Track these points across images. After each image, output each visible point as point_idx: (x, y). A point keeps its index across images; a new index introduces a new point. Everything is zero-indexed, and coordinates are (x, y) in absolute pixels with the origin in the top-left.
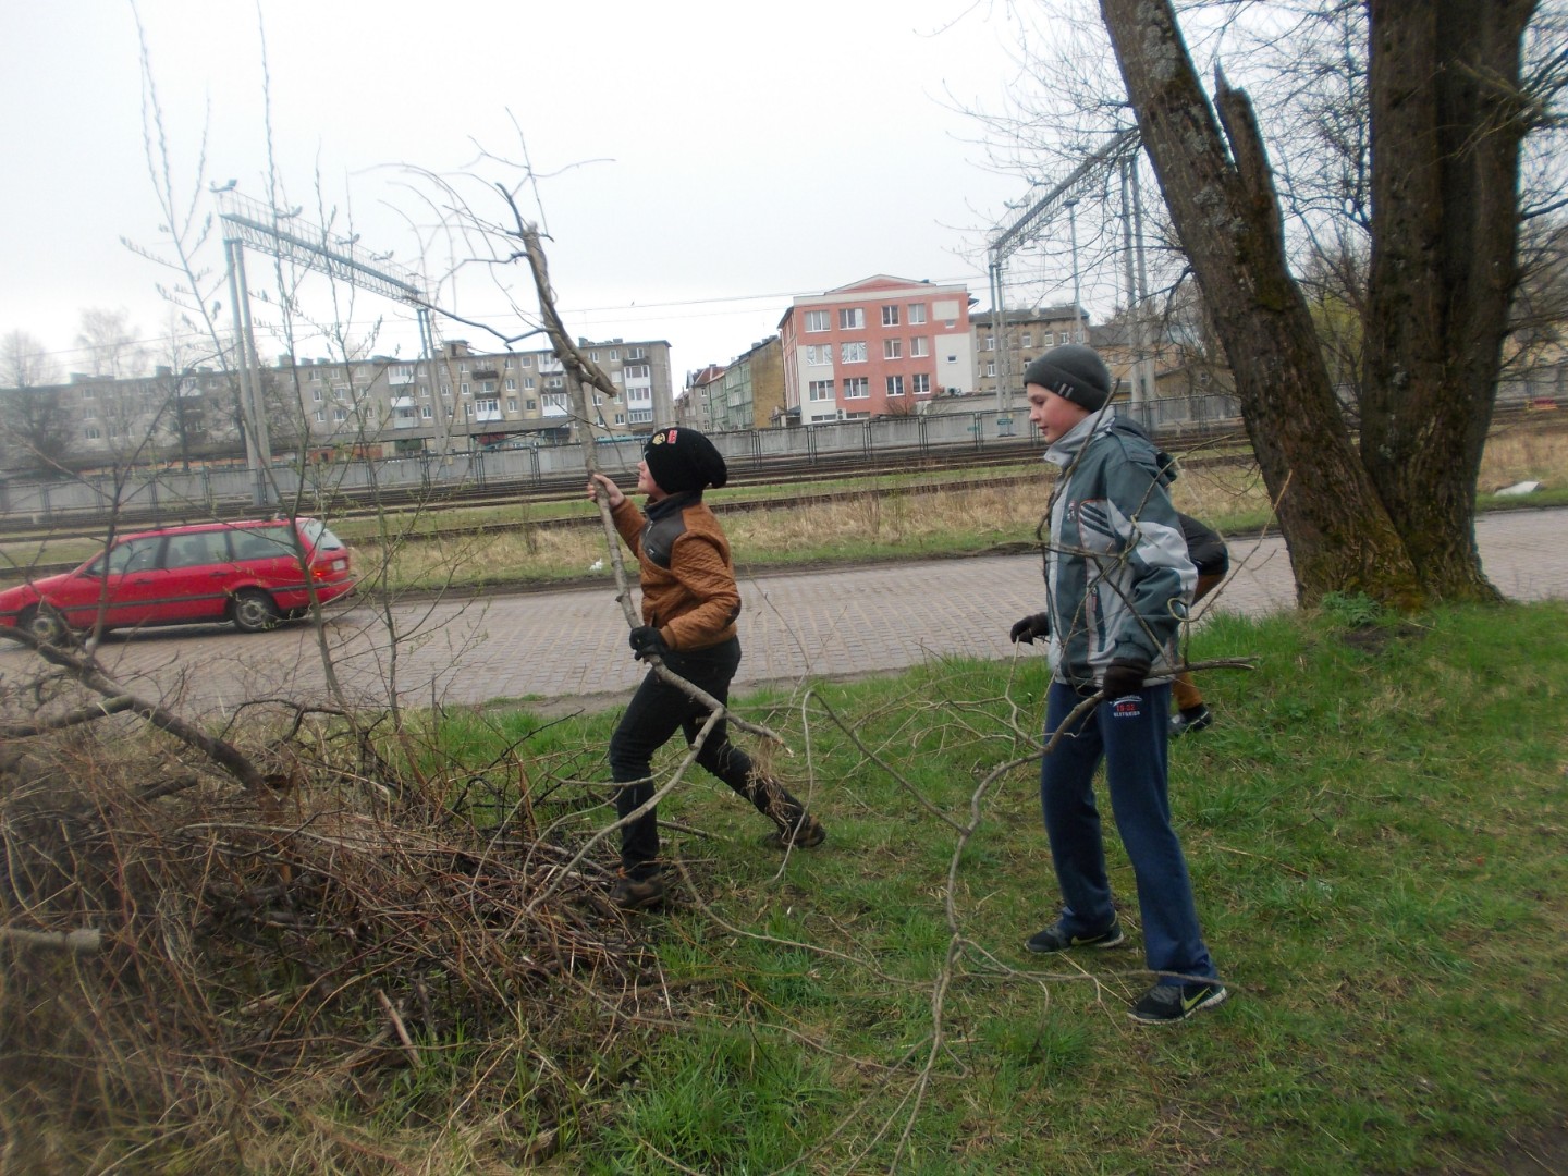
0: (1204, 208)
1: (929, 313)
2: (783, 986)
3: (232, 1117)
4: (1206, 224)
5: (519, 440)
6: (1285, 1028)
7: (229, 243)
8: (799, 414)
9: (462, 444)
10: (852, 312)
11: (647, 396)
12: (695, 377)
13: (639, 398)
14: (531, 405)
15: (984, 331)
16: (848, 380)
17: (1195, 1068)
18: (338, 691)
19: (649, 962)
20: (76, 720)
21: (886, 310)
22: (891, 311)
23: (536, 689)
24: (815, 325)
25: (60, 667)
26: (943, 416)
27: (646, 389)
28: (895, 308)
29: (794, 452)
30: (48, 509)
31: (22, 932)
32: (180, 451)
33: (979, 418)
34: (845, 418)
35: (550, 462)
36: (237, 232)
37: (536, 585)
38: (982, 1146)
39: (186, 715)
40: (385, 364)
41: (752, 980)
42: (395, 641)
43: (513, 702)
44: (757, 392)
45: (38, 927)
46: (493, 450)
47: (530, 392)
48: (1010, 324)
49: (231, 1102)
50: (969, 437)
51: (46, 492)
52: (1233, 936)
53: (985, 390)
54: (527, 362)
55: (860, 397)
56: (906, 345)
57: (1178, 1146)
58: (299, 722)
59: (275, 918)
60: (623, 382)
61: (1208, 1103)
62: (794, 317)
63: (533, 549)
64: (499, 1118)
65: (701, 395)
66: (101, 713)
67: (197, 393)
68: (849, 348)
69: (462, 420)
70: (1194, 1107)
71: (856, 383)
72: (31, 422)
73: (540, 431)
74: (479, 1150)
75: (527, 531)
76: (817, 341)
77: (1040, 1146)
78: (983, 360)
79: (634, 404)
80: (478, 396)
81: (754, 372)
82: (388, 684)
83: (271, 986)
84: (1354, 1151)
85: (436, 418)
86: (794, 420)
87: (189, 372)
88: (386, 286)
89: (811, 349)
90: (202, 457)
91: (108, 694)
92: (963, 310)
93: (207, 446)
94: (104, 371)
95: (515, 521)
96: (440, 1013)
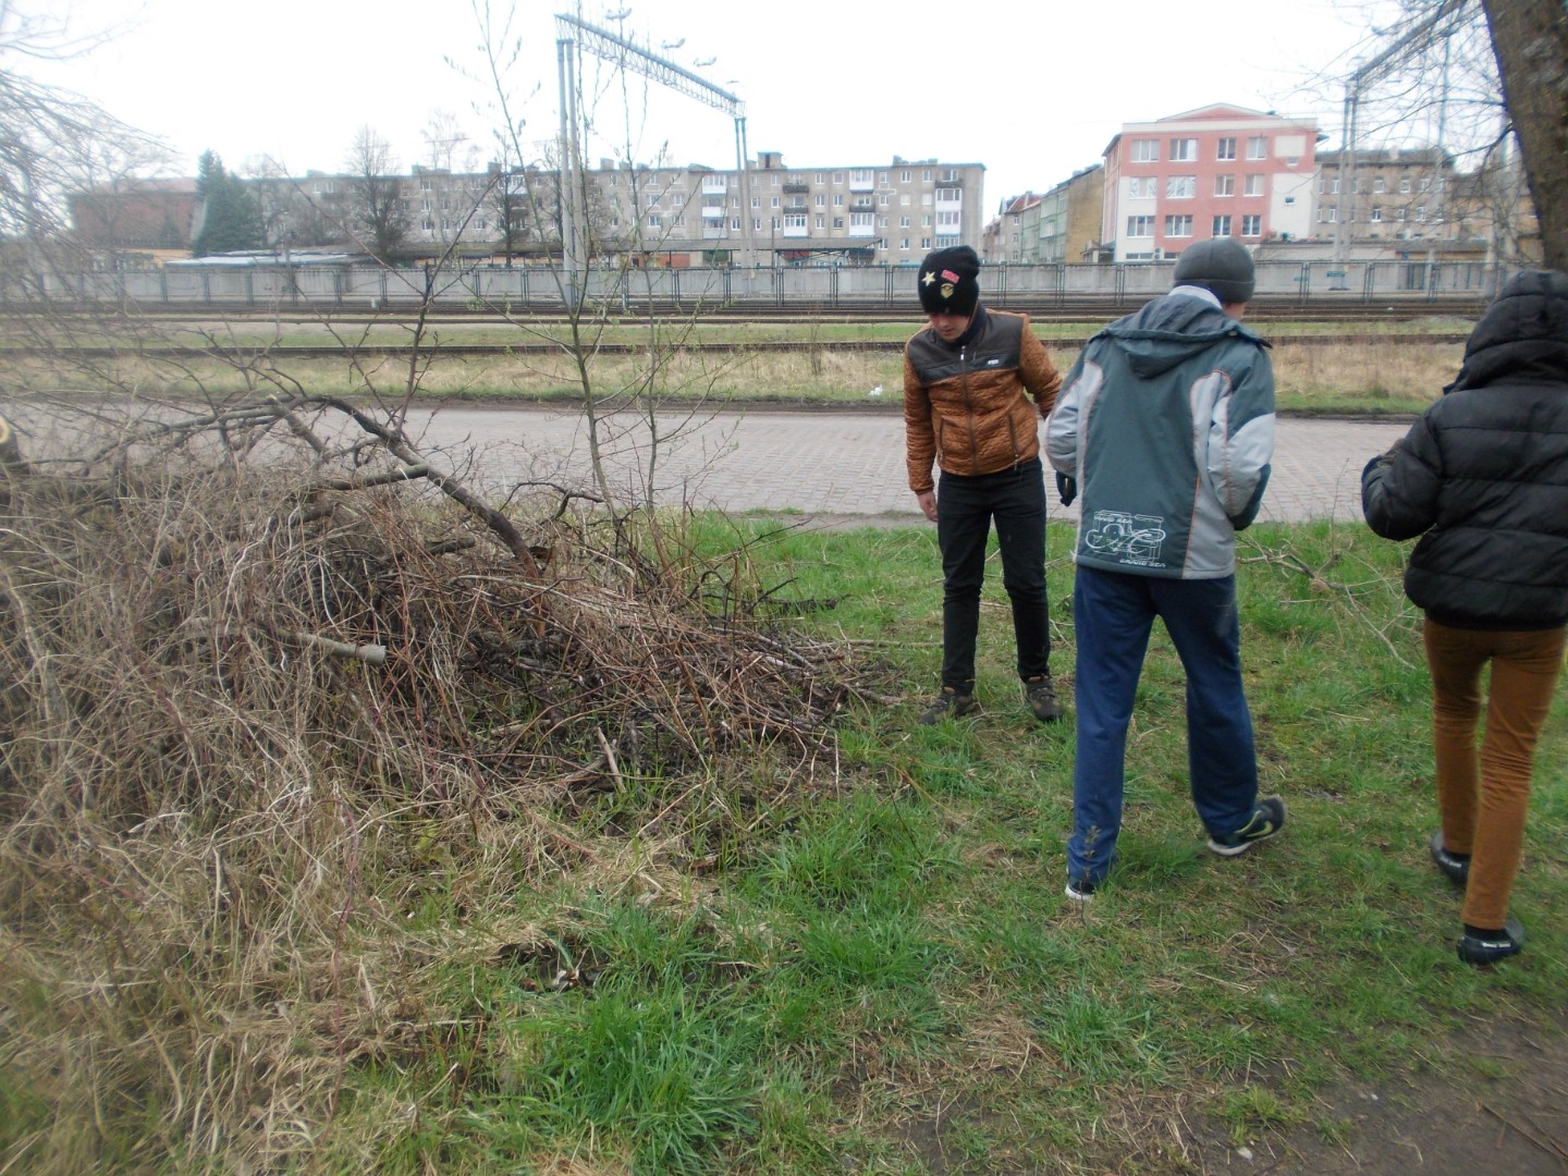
0: (1534, 63)
1: (1270, 149)
2: (938, 778)
3: (474, 805)
4: (1533, 79)
5: (824, 259)
6: (1390, 878)
7: (561, 43)
8: (1112, 250)
9: (766, 259)
10: (1184, 143)
11: (956, 221)
12: (1009, 204)
13: (948, 222)
14: (838, 223)
15: (1330, 172)
16: (1170, 217)
17: (1294, 898)
18: (602, 481)
19: (829, 742)
20: (381, 481)
21: (1222, 142)
22: (1228, 144)
23: (794, 504)
24: (1143, 156)
25: (374, 436)
26: (1272, 262)
27: (956, 215)
28: (1232, 141)
29: (1103, 290)
30: (384, 296)
31: (328, 641)
32: (504, 247)
33: (1307, 269)
34: (1162, 258)
35: (851, 284)
36: (569, 32)
37: (814, 405)
38: (1076, 925)
39: (473, 489)
40: (700, 173)
41: (913, 771)
42: (656, 442)
43: (772, 514)
44: (1072, 224)
45: (339, 639)
46: (797, 267)
47: (839, 209)
48: (1362, 166)
49: (475, 793)
50: (1294, 288)
51: (384, 278)
52: (1376, 797)
53: (1323, 238)
54: (838, 178)
55: (1182, 236)
56: (1240, 182)
57: (1253, 955)
58: (565, 504)
59: (525, 663)
60: (933, 205)
61: (1294, 927)
62: (1120, 146)
63: (817, 369)
64: (675, 839)
65: (1014, 224)
66: (402, 478)
67: (523, 191)
68: (1176, 182)
69: (768, 234)
70: (1281, 928)
71: (1179, 219)
72: (375, 211)
73: (843, 250)
74: (657, 858)
75: (813, 351)
76: (1142, 173)
77: (1126, 934)
78: (1324, 205)
79: (942, 229)
80: (786, 211)
81: (1073, 202)
82: (646, 480)
83: (518, 717)
84: (1416, 985)
85: (743, 232)
86: (1107, 257)
87: (518, 170)
88: (707, 93)
89: (1135, 180)
90: (523, 254)
91: (410, 463)
92: (1309, 147)
93: (529, 244)
94: (441, 165)
95: (805, 341)
96: (646, 756)
